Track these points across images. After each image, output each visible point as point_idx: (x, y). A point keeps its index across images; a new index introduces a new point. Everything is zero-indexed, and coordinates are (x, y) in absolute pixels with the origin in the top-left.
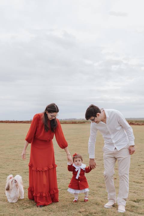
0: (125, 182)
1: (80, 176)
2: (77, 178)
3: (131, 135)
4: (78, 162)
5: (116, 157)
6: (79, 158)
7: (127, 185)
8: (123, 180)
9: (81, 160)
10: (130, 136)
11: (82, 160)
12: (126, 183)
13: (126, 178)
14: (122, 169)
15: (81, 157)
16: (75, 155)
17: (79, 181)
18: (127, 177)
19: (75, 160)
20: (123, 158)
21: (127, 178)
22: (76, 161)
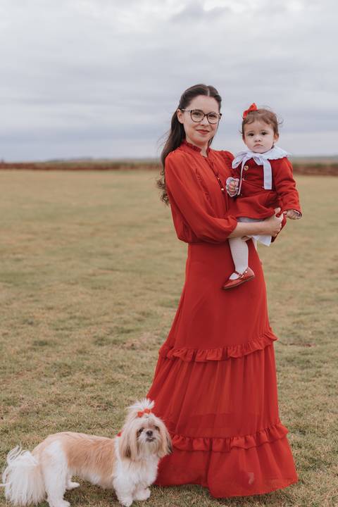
4: (258, 137)
6: (264, 123)
9: (269, 129)
16: (250, 112)
19: (249, 128)
22: (252, 135)
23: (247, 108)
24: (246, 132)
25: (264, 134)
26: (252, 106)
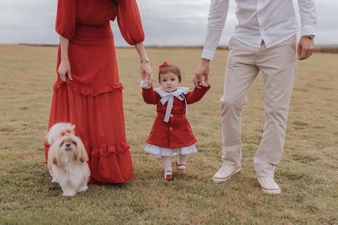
0: (278, 126)
1: (172, 116)
2: (166, 120)
3: (310, 10)
4: (169, 82)
5: (258, 65)
6: (173, 74)
7: (282, 134)
8: (273, 123)
9: (177, 79)
10: (307, 12)
11: (180, 78)
12: (280, 128)
13: (281, 120)
14: (274, 98)
15: (177, 72)
16: (163, 66)
17: (171, 128)
18: (284, 115)
19: (163, 76)
20: (277, 71)
21: (283, 118)
22: (165, 81)
23: (162, 64)
24: (161, 80)
25: (173, 80)
26: (165, 63)
